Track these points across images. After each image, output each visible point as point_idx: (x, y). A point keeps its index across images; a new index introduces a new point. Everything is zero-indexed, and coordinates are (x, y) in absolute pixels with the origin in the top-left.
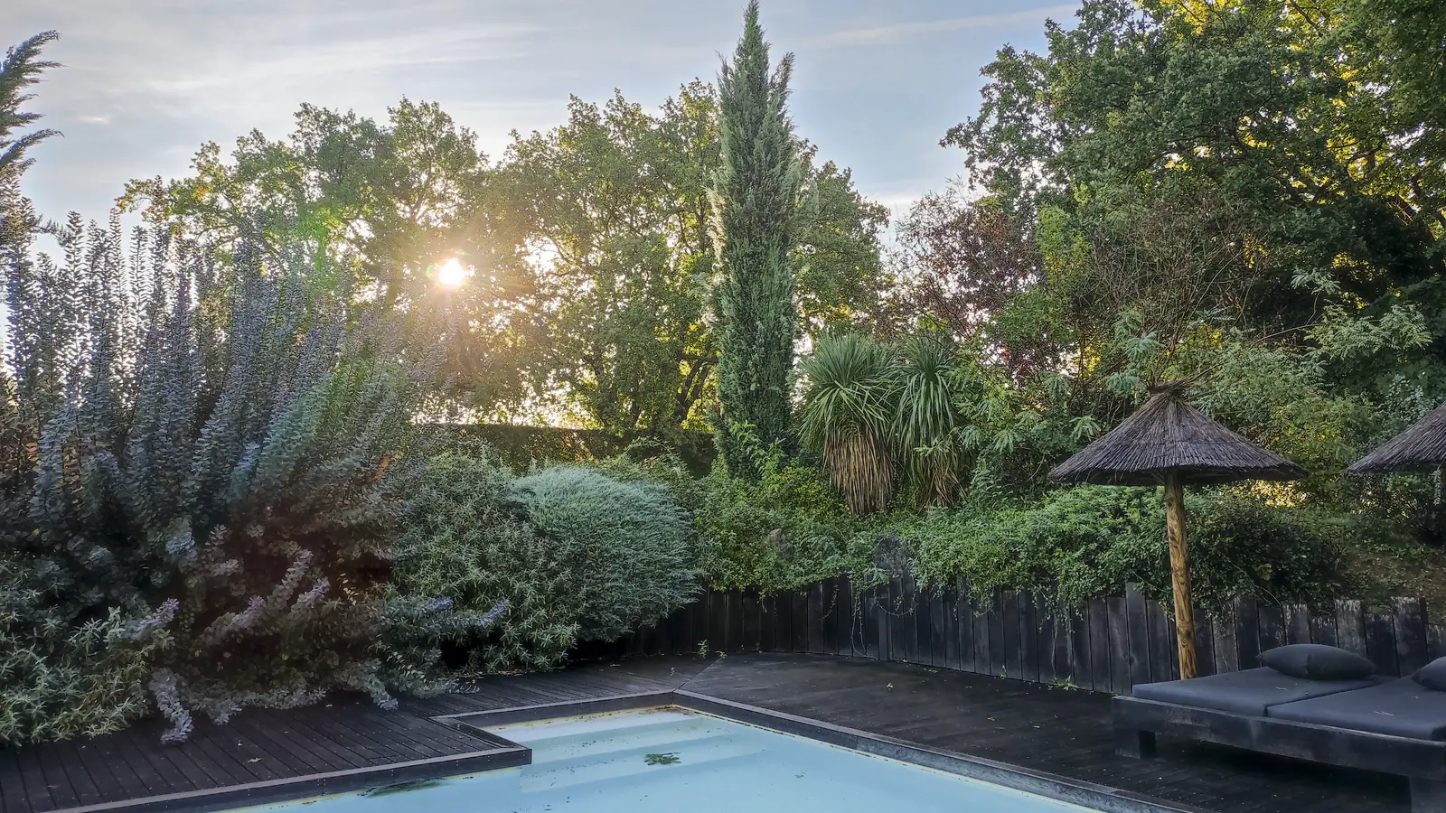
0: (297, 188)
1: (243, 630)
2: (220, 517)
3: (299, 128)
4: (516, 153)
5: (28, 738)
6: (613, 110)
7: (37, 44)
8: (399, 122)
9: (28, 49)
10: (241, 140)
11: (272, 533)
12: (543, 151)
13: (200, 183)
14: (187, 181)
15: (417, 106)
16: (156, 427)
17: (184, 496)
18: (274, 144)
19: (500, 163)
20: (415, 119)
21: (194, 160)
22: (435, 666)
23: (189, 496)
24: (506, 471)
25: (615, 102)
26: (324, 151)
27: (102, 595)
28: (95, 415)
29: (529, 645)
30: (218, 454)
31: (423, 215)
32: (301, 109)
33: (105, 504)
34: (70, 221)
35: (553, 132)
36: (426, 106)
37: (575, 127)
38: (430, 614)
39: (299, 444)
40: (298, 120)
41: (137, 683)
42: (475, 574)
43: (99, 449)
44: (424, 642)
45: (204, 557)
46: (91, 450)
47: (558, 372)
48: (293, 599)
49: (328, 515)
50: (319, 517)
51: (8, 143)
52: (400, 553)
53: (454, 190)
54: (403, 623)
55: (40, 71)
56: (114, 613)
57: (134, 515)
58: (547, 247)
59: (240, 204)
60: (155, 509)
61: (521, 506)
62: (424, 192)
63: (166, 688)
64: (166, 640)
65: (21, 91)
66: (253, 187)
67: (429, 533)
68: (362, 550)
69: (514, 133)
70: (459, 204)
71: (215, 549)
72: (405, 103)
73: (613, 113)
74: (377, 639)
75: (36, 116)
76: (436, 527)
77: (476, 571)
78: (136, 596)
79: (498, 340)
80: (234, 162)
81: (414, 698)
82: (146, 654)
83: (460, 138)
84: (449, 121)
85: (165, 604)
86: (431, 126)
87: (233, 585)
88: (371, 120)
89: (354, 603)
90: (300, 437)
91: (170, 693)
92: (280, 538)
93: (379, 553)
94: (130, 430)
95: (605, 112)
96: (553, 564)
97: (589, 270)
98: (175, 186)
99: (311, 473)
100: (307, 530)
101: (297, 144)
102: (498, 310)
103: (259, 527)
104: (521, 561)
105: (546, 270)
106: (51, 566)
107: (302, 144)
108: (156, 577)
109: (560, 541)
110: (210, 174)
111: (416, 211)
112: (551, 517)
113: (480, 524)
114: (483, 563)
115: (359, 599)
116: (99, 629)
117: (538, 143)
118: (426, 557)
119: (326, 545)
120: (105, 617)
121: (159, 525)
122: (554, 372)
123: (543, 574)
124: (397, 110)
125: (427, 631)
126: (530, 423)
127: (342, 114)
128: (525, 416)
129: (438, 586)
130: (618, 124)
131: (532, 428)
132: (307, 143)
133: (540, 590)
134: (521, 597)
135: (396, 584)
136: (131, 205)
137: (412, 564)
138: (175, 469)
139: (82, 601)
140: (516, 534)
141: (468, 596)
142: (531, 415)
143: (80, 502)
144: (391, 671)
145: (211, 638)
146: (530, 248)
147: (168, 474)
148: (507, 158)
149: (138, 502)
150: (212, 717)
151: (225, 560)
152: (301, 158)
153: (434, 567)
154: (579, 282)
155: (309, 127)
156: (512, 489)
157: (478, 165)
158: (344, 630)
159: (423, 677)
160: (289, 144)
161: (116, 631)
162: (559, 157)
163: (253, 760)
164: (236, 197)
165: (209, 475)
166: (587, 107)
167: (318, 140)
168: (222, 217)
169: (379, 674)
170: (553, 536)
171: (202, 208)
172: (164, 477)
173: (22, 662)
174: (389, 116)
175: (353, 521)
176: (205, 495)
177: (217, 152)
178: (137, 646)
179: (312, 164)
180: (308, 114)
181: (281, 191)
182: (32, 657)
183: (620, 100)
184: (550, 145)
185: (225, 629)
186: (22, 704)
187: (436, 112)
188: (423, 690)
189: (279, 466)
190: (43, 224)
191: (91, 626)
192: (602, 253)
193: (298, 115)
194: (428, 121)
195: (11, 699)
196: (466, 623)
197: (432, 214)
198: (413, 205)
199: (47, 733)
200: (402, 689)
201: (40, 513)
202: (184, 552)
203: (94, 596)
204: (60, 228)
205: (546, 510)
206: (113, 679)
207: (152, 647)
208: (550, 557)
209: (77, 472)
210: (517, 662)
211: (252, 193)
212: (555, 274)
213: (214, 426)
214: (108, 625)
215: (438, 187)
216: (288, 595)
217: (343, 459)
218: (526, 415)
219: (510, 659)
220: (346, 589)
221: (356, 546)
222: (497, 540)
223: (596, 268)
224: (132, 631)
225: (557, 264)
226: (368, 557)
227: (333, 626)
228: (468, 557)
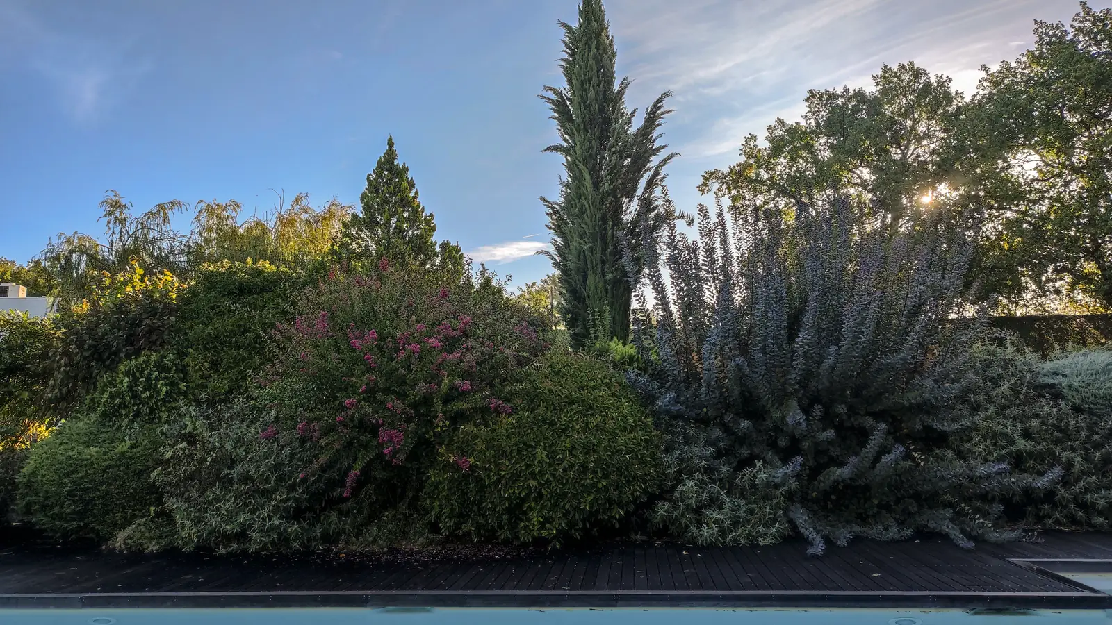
0: (813, 153)
1: (843, 480)
2: (815, 400)
3: (809, 109)
4: (988, 84)
5: (725, 542)
6: (1081, 22)
7: (661, 102)
8: (883, 85)
9: (657, 106)
10: (769, 128)
11: (852, 410)
12: (1013, 76)
13: (747, 165)
14: (739, 165)
15: (895, 68)
16: (765, 339)
17: (790, 385)
18: (792, 125)
19: (974, 96)
20: (896, 79)
21: (741, 150)
22: (999, 518)
23: (794, 385)
24: (1032, 357)
25: (1082, 14)
26: (829, 122)
27: (749, 452)
28: (729, 333)
29: (1083, 506)
30: (808, 355)
31: (912, 154)
32: (808, 95)
33: (742, 393)
34: (699, 210)
35: (1020, 57)
36: (903, 67)
37: (1042, 48)
38: (988, 477)
39: (865, 345)
40: (807, 104)
41: (780, 513)
42: (1022, 444)
43: (734, 356)
44: (985, 497)
45: (810, 427)
46: (729, 356)
47: (1056, 266)
48: (877, 459)
49: (892, 397)
50: (886, 398)
51: (653, 167)
52: (955, 426)
53: (937, 129)
54: (965, 482)
55: (662, 118)
56: (759, 464)
57: (760, 399)
58: (1031, 157)
59: (775, 174)
60: (773, 394)
61: (1053, 386)
62: (913, 135)
63: (801, 517)
64: (794, 484)
65: (655, 134)
66: (782, 160)
67: (975, 409)
68: (923, 424)
69: (984, 68)
70: (942, 138)
71: (816, 421)
72: (886, 69)
73: (1080, 25)
74: (946, 493)
75: (664, 147)
76: (979, 406)
77: (1023, 441)
78: (770, 453)
79: (995, 244)
80: (767, 145)
81: (985, 541)
82: (783, 493)
83: (936, 85)
84: (925, 73)
85: (794, 459)
86: (910, 81)
87: (830, 447)
88: (861, 89)
89: (922, 464)
90: (864, 339)
91: (805, 521)
92: (858, 414)
93: (937, 425)
94: (749, 342)
95: (1072, 26)
96: (1096, 437)
97: (1076, 170)
98: (732, 170)
99: (875, 365)
100: (877, 408)
101: (808, 122)
102: (990, 220)
103: (843, 406)
104: (1064, 435)
105: (1031, 177)
106: (718, 432)
107: (812, 121)
108: (781, 440)
109: (1099, 417)
110: (753, 157)
111: (906, 151)
112: (1087, 395)
113: (1018, 402)
114: (1027, 435)
115: (926, 461)
116: (752, 474)
117: (1007, 70)
118: (976, 429)
119: (893, 417)
120: (754, 467)
121: (777, 405)
122: (1052, 267)
123: (1088, 446)
124: (880, 76)
125: (987, 489)
126: (1033, 313)
127: (839, 90)
128: (1028, 307)
129: (990, 453)
130: (1088, 33)
131: (1035, 316)
132: (815, 119)
133: (1086, 459)
134: (1069, 465)
135: (953, 450)
136: (707, 189)
137: (966, 434)
138: (782, 366)
139: (738, 455)
140: (1055, 410)
141: (1018, 462)
142: (1033, 306)
143: (727, 390)
144: (961, 518)
145: (822, 484)
146: (1013, 162)
147: (776, 370)
148: (980, 90)
149: (763, 389)
150: (834, 541)
151: (824, 430)
152: (813, 132)
153: (984, 438)
154: (1067, 184)
155: (816, 107)
156: (1042, 372)
157: (955, 102)
158: (918, 485)
159: (990, 525)
160: (803, 123)
161: (762, 476)
162: (1031, 78)
163: (874, 575)
164: (771, 169)
165: (804, 370)
166: (1052, 26)
167: (823, 115)
168: (764, 185)
169: (952, 520)
170: (1091, 412)
171: (750, 181)
172: (774, 372)
173: (712, 493)
174: (873, 82)
175: (913, 401)
176: (804, 384)
177: (755, 141)
178: (776, 486)
179: (821, 133)
180: (814, 97)
181: (801, 157)
182: (718, 490)
183: (1087, 11)
184: (1020, 70)
185: (832, 479)
186: (719, 520)
187: (912, 69)
188: (994, 536)
189: (851, 361)
190: (677, 214)
191: (748, 471)
192: (1086, 153)
193: (806, 100)
194: (907, 78)
195: (712, 516)
196: (1023, 484)
197: (920, 151)
198: (903, 148)
199: (735, 540)
200: (974, 534)
201: (707, 398)
202: (799, 424)
203: (745, 452)
204: (686, 214)
205: (1081, 389)
206: (766, 508)
207: (786, 488)
208: (1091, 430)
209: (723, 371)
210: (1073, 521)
211: (782, 164)
212: (1040, 180)
213: (803, 336)
214: (757, 472)
215: (922, 128)
216: (872, 456)
217: (899, 354)
218: (1027, 305)
219: (1066, 517)
220: (913, 453)
221: (918, 420)
222: (1037, 416)
223: (1083, 167)
224: (774, 477)
225: (1040, 171)
226: (928, 429)
227: (908, 480)
228: (1014, 430)
